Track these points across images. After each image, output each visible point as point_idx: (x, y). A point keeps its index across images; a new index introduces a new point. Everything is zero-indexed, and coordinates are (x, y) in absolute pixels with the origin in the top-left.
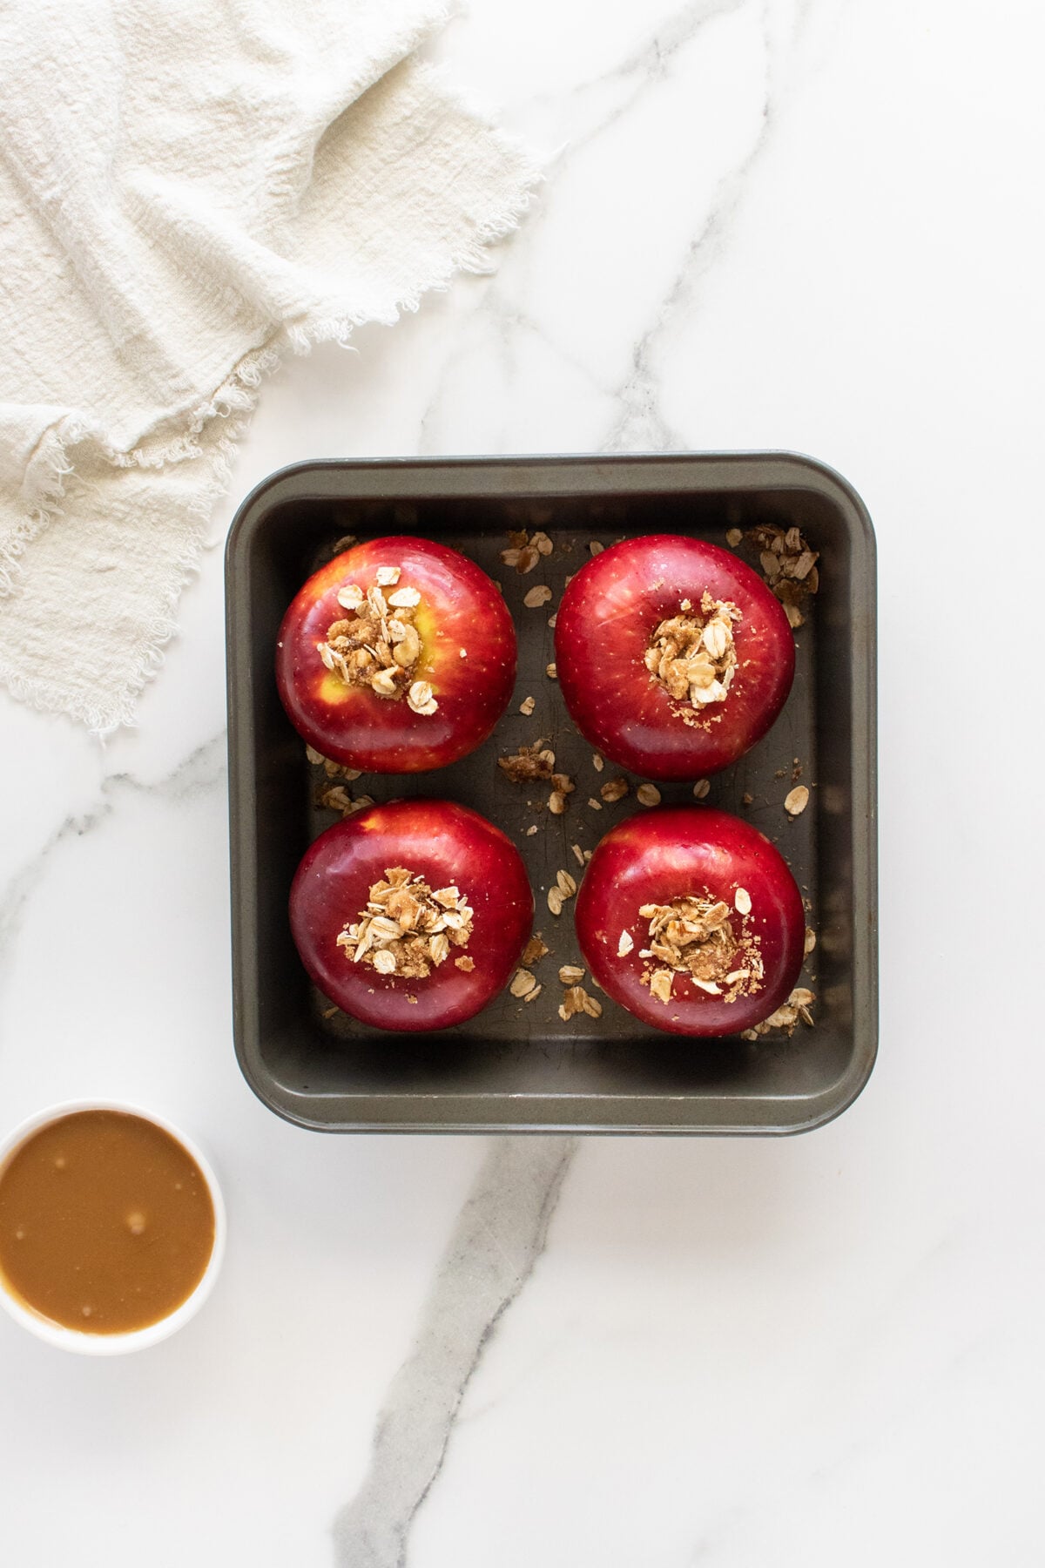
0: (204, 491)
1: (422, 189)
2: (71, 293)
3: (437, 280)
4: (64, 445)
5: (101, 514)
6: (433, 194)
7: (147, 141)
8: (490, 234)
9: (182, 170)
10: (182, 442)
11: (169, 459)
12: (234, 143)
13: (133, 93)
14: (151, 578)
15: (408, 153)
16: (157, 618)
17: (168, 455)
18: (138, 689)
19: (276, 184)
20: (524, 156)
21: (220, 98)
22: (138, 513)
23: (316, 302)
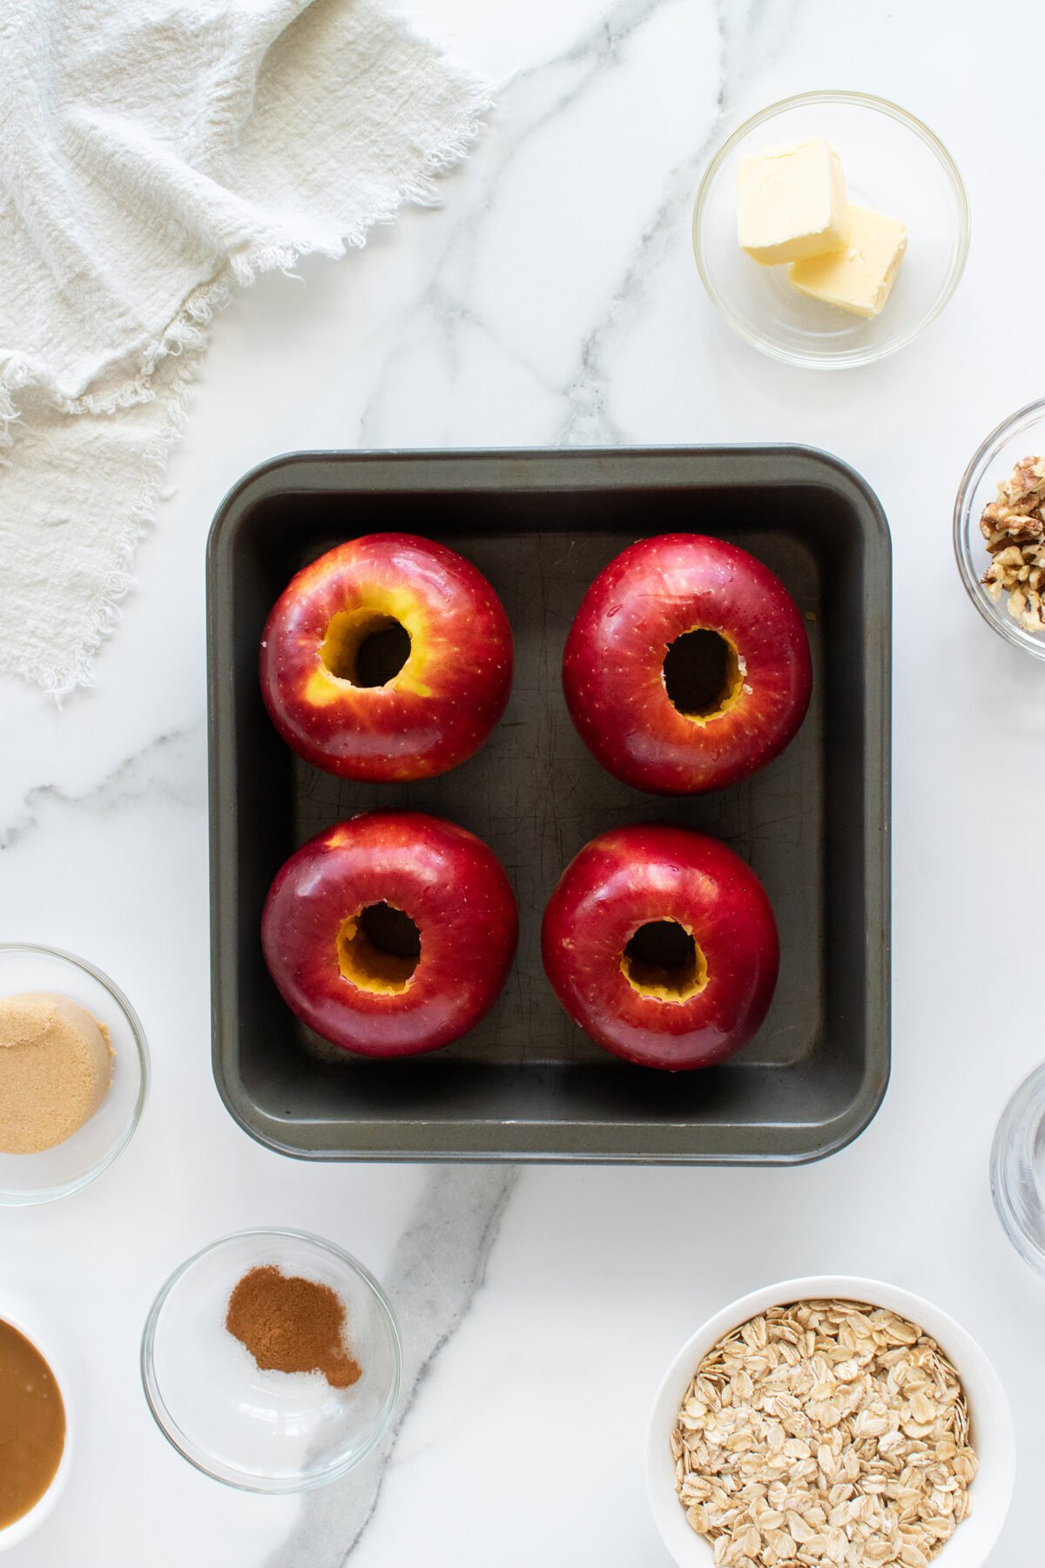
0: (159, 437)
1: (368, 119)
2: (14, 233)
3: (383, 212)
4: (9, 390)
5: (51, 465)
6: (379, 124)
7: (83, 72)
8: (438, 165)
9: (119, 101)
10: (134, 385)
11: (121, 404)
12: (174, 72)
13: (67, 22)
14: (106, 530)
15: (352, 81)
16: (111, 572)
17: (120, 400)
18: (94, 646)
19: (216, 112)
20: (473, 83)
21: (158, 24)
22: (92, 463)
23: (260, 229)
